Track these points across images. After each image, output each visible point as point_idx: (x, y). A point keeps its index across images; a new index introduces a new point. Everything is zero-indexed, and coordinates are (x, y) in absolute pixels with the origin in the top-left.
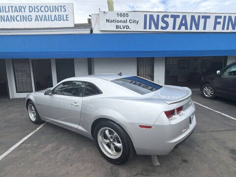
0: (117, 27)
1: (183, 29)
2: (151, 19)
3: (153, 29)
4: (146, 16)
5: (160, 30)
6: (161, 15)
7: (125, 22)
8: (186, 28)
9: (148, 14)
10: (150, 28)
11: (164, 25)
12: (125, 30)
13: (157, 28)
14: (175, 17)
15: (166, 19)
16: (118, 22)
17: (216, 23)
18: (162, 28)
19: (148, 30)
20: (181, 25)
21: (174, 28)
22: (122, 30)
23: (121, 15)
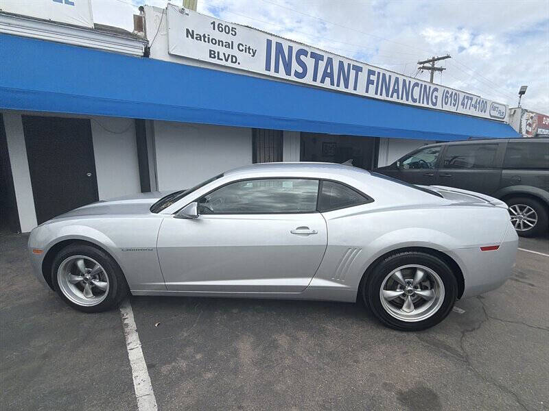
0: (212, 54)
1: (327, 84)
2: (278, 52)
3: (282, 74)
4: (269, 42)
5: (293, 78)
6: (296, 48)
7: (229, 45)
8: (332, 84)
9: (274, 40)
10: (277, 71)
11: (300, 70)
12: (229, 64)
13: (288, 73)
14: (317, 57)
15: (302, 57)
16: (214, 42)
17: (370, 82)
18: (297, 74)
19: (272, 73)
20: (325, 75)
21: (315, 80)
22: (223, 63)
23: (220, 28)
